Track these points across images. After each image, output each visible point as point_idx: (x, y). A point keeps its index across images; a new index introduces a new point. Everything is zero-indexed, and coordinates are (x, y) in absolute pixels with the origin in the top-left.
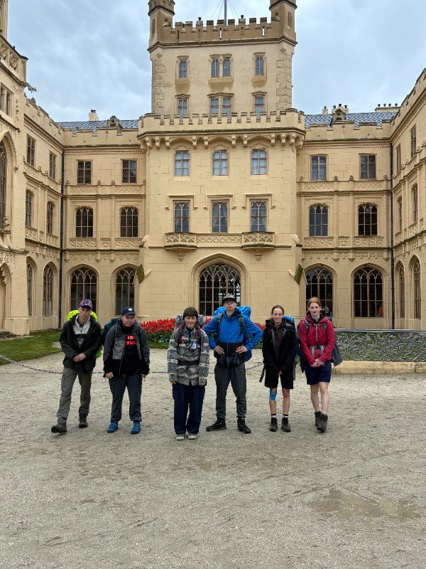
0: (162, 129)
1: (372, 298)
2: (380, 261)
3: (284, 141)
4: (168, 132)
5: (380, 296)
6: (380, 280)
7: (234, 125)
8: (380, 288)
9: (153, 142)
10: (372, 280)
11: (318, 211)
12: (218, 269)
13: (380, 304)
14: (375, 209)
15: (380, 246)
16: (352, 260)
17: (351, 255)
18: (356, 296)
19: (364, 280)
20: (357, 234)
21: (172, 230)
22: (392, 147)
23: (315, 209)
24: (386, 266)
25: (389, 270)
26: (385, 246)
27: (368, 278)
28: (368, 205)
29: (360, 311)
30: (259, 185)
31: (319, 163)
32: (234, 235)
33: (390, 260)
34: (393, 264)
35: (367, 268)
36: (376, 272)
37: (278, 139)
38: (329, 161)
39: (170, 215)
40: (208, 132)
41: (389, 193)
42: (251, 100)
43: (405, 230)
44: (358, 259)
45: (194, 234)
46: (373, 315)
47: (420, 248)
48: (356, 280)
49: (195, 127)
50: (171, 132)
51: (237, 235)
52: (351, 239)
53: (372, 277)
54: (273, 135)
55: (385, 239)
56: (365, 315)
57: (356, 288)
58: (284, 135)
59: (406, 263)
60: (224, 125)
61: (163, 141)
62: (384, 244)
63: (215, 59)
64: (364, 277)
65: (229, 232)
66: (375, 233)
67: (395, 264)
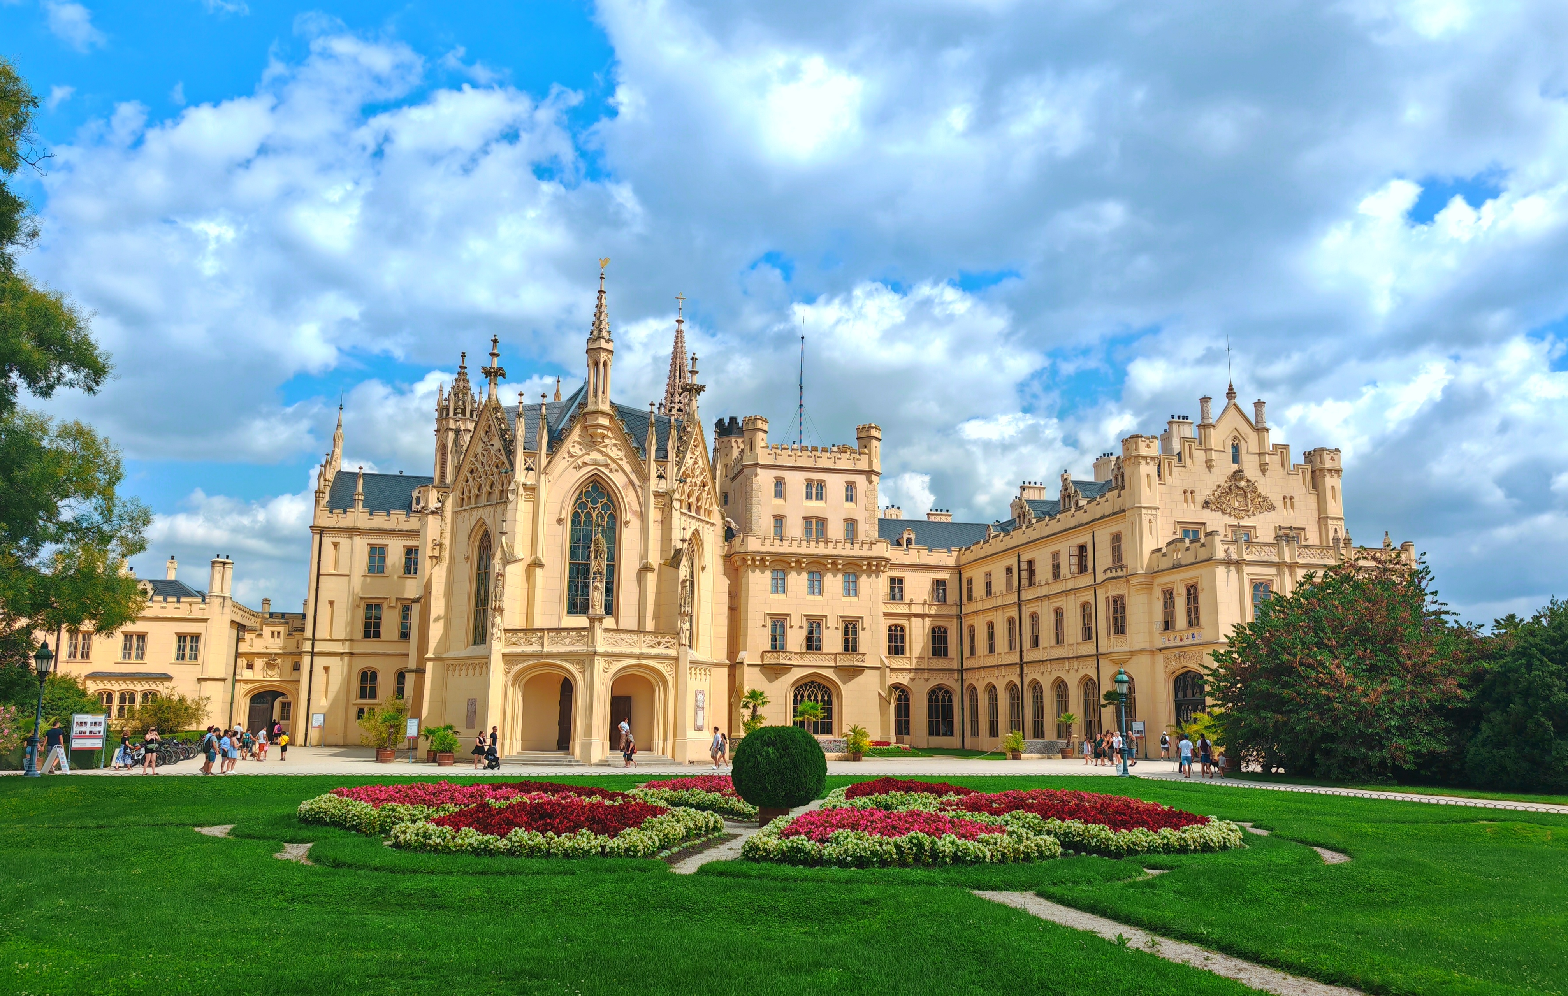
0: (764, 549)
1: (944, 718)
2: (951, 682)
3: (874, 568)
4: (770, 553)
5: (951, 716)
6: (950, 700)
7: (830, 551)
8: (951, 707)
9: (753, 560)
10: (944, 700)
11: (896, 630)
12: (810, 687)
13: (951, 724)
14: (945, 632)
15: (951, 667)
16: (927, 680)
17: (926, 675)
18: (930, 715)
19: (937, 700)
20: (931, 656)
21: (768, 647)
22: (960, 574)
23: (893, 628)
24: (956, 686)
25: (959, 690)
26: (955, 667)
27: (940, 698)
28: (939, 628)
29: (934, 730)
30: (851, 607)
31: (897, 584)
32: (828, 654)
33: (960, 681)
34: (962, 686)
35: (939, 687)
36: (947, 692)
37: (869, 565)
38: (907, 585)
39: (767, 632)
40: (806, 556)
41: (960, 617)
42: (842, 526)
43: (979, 657)
44: (932, 679)
45: (791, 653)
46: (944, 734)
47: (997, 677)
48: (930, 700)
49: (794, 549)
50: (772, 553)
51: (832, 654)
52: (926, 659)
53: (944, 697)
54: (865, 563)
55: (956, 660)
56: (938, 734)
57: (930, 707)
58: (875, 563)
59: (981, 688)
60: (821, 549)
61: (763, 560)
62: (955, 665)
63: (809, 483)
64: (937, 696)
65: (825, 650)
66: (946, 654)
67: (966, 685)
